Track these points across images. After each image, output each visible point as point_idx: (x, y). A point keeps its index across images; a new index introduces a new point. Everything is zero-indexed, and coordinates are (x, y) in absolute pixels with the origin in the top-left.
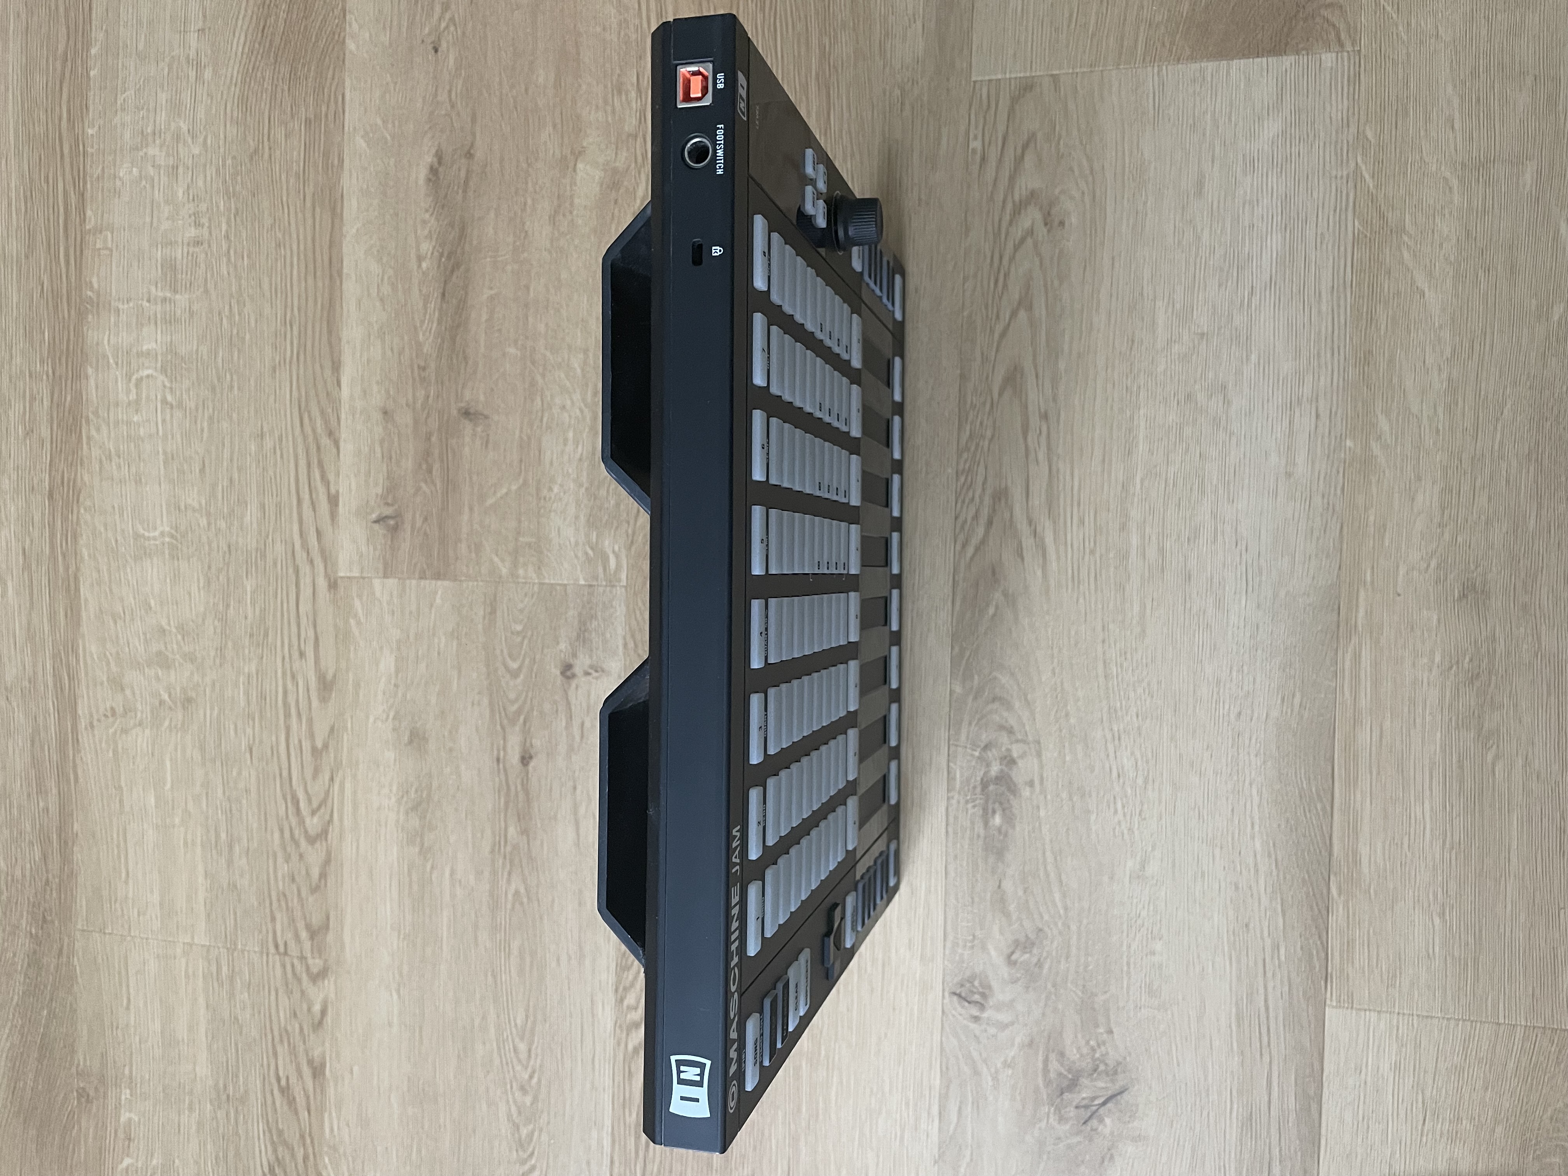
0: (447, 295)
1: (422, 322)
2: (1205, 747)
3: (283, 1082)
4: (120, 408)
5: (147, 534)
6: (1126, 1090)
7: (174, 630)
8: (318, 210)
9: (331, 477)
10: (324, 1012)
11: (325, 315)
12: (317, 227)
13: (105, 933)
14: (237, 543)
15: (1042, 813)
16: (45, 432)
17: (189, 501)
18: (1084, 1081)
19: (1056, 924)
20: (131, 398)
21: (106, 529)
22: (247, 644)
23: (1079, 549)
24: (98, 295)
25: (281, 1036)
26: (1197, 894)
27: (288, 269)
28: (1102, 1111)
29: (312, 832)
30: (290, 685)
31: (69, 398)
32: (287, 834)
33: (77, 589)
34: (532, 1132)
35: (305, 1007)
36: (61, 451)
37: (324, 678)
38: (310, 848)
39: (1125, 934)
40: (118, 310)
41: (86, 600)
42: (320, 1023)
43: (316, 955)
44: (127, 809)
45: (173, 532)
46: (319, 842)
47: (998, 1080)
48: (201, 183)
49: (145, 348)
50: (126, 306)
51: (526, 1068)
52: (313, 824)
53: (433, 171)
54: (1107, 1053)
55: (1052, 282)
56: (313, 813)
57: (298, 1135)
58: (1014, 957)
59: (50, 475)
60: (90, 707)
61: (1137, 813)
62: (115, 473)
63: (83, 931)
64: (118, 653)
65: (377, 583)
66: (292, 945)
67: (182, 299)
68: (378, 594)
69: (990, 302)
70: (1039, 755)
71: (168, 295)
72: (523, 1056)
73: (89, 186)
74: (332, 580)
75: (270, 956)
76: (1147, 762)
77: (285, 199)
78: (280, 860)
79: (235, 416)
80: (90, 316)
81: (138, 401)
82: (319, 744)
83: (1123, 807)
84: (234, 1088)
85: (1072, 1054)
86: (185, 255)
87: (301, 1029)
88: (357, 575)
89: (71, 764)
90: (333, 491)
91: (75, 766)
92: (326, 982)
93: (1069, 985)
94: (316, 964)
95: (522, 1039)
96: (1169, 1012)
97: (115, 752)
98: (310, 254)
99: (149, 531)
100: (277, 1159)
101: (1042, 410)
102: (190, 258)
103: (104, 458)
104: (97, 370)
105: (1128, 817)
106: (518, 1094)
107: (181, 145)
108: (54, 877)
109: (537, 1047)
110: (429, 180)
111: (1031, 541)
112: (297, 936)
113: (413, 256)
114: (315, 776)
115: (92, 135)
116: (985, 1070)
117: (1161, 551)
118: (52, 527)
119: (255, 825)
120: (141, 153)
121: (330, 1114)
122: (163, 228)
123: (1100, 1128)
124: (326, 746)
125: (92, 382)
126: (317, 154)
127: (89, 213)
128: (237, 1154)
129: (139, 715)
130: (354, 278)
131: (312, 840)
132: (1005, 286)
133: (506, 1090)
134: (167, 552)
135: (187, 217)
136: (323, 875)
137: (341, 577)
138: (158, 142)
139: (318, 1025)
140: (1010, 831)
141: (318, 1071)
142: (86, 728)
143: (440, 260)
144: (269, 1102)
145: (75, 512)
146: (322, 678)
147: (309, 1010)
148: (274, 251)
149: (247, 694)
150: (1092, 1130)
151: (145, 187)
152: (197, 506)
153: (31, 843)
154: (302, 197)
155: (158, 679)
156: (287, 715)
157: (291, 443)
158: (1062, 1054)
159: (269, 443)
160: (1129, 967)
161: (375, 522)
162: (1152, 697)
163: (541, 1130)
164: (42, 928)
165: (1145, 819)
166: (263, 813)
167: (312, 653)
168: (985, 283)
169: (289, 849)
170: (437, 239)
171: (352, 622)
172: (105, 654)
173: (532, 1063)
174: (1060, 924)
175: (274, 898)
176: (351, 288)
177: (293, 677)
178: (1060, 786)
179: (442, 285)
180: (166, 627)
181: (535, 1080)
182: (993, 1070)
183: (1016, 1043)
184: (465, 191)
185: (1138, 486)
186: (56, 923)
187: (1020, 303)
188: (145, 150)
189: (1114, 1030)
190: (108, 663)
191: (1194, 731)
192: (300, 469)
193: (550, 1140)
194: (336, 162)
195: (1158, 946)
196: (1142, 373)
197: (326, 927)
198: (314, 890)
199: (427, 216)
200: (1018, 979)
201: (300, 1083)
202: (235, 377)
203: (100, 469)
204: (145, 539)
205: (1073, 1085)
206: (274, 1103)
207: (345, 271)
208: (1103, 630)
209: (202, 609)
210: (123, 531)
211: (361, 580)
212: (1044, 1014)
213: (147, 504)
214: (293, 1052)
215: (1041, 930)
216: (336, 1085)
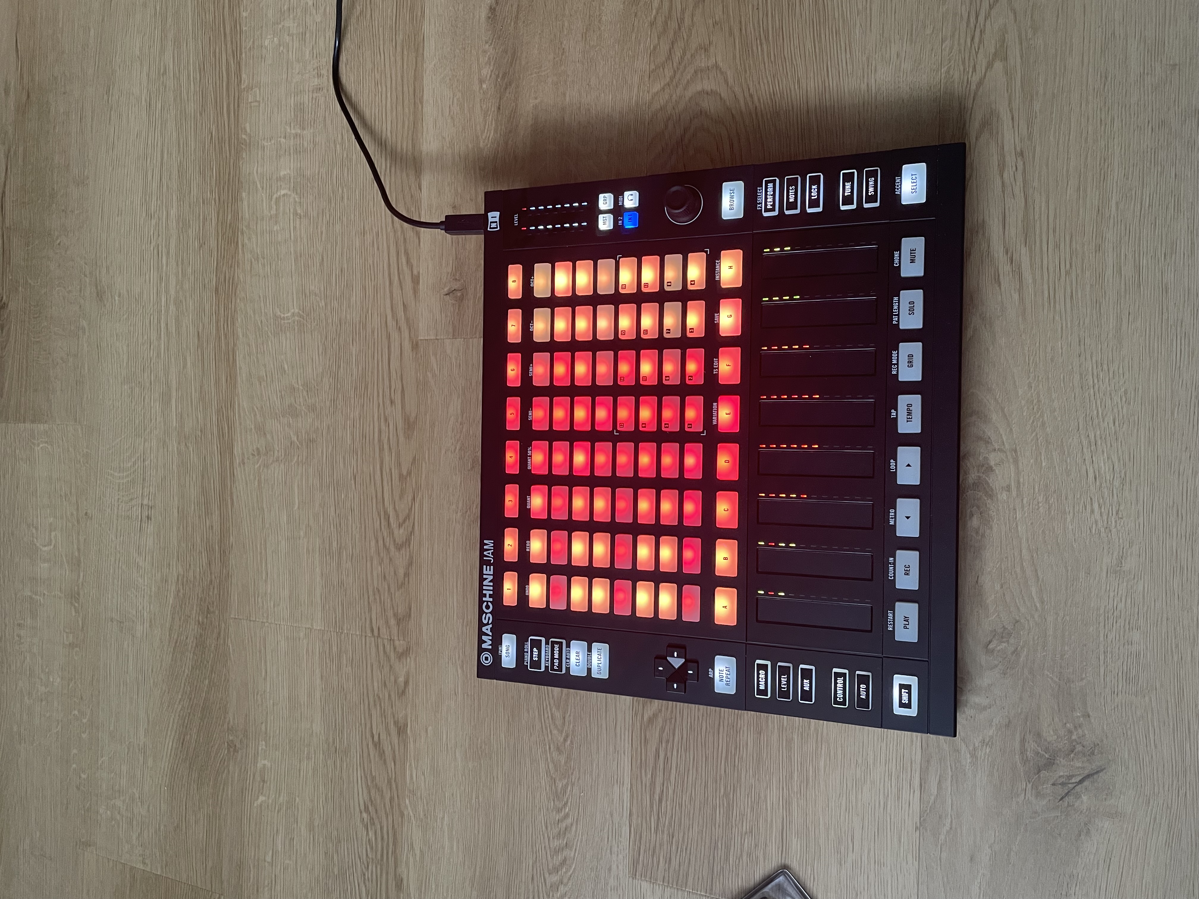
0: (501, 107)
1: (483, 132)
2: (1184, 449)
3: (376, 738)
4: (264, 222)
5: (282, 315)
6: (1102, 770)
7: (301, 388)
8: (405, 53)
9: (414, 262)
10: (406, 683)
11: (410, 134)
12: (405, 66)
13: (250, 620)
14: (346, 317)
15: (1019, 515)
16: (213, 243)
17: (312, 288)
18: (1061, 761)
19: (1033, 617)
20: (272, 212)
21: (254, 314)
22: (352, 396)
23: (1055, 271)
24: (250, 137)
25: (375, 701)
26: (1176, 586)
27: (384, 102)
28: (1078, 788)
29: (399, 541)
30: (383, 427)
31: (229, 217)
32: (381, 542)
33: (234, 360)
34: (566, 785)
35: (392, 678)
36: (224, 257)
37: (409, 419)
38: (397, 554)
39: (1102, 624)
40: (263, 148)
41: (240, 368)
42: (403, 692)
43: (401, 638)
44: (267, 526)
45: (301, 312)
46: (404, 549)
47: (977, 758)
48: (321, 44)
49: (282, 173)
50: (269, 143)
51: (562, 731)
52: (400, 534)
53: (492, 10)
54: (1084, 736)
55: (1026, 33)
56: (400, 526)
57: (386, 781)
58: (991, 646)
59: (216, 276)
60: (242, 449)
61: (1114, 513)
62: (261, 271)
63: (235, 618)
64: (262, 408)
65: (447, 342)
66: (383, 630)
67: (308, 133)
68: (448, 352)
69: (967, 58)
70: (1016, 461)
71: (299, 132)
72: (559, 722)
73: (244, 55)
74: (414, 343)
75: (367, 638)
76: (1124, 465)
77: (381, 47)
78: (375, 562)
79: (345, 220)
80: (244, 154)
81: (277, 215)
82: (405, 473)
83: (1100, 507)
84: (340, 742)
85: (1049, 735)
86: (310, 100)
87: (390, 696)
88: (433, 338)
89: (229, 492)
90: (415, 272)
91: (231, 494)
92: (408, 659)
93: (1046, 672)
94: (400, 644)
95: (558, 708)
96: (1147, 698)
97: (259, 482)
98: (400, 88)
99: (284, 314)
100: (371, 798)
101: (1018, 149)
102: (314, 101)
103: (253, 260)
104: (249, 194)
105: (1105, 517)
106: (555, 754)
107: (308, 16)
108: (215, 578)
109: (570, 716)
110: (489, 18)
111: (1008, 268)
112: (387, 622)
113: (476, 82)
114: (401, 497)
115: (246, 17)
116: (964, 747)
117: (1138, 269)
118: (218, 314)
119: (358, 536)
120: (280, 26)
121: (411, 765)
122: (294, 81)
123: (1076, 804)
124: (409, 473)
125: (245, 203)
126: (405, 11)
127: (244, 76)
128: (341, 793)
129: (276, 452)
130: (431, 102)
131: (399, 548)
132: (981, 41)
133: (546, 751)
134: (296, 328)
135: (312, 70)
136: (407, 575)
137: (421, 340)
138: (291, 16)
139: (402, 694)
140: (988, 532)
141: (401, 730)
142: (239, 463)
143: (497, 80)
144: (365, 755)
145: (233, 303)
146: (406, 419)
147: (395, 681)
148: (373, 90)
149: (352, 434)
150: (1069, 805)
151: (282, 51)
152: (318, 292)
153: (200, 553)
154: (394, 44)
155: (289, 425)
156: (381, 450)
157: (385, 237)
158: (1039, 735)
159: (369, 238)
160: (1106, 657)
161: (447, 294)
162: (1129, 404)
163: (573, 785)
164: (207, 617)
165: (1121, 518)
166: (363, 527)
167: (400, 401)
168: (962, 41)
169: (382, 555)
170: (494, 64)
171: (429, 375)
172: (253, 409)
173: (566, 728)
174: (1036, 616)
175: (371, 593)
176: (429, 110)
177: (386, 420)
178: (1037, 490)
179: (498, 101)
180: (296, 386)
181: (569, 742)
182: (971, 748)
183: (994, 724)
184: (516, 23)
185: (1114, 208)
186: (217, 612)
187: (995, 54)
188: (282, 23)
189: (1091, 714)
190: (255, 415)
191: (1173, 434)
192: (391, 255)
193: (580, 793)
194: (419, 14)
195: (1136, 636)
196: (1116, 105)
197: (408, 615)
198: (400, 586)
199: (487, 46)
200: (996, 666)
201: (388, 738)
202: (345, 190)
203: (251, 268)
204: (281, 319)
205: (1050, 764)
206: (369, 754)
207: (425, 97)
208: (1080, 345)
209: (321, 370)
210: (266, 314)
211: (436, 341)
212: (1021, 699)
213: (283, 293)
214: (383, 715)
215: (1017, 622)
216: (415, 742)
